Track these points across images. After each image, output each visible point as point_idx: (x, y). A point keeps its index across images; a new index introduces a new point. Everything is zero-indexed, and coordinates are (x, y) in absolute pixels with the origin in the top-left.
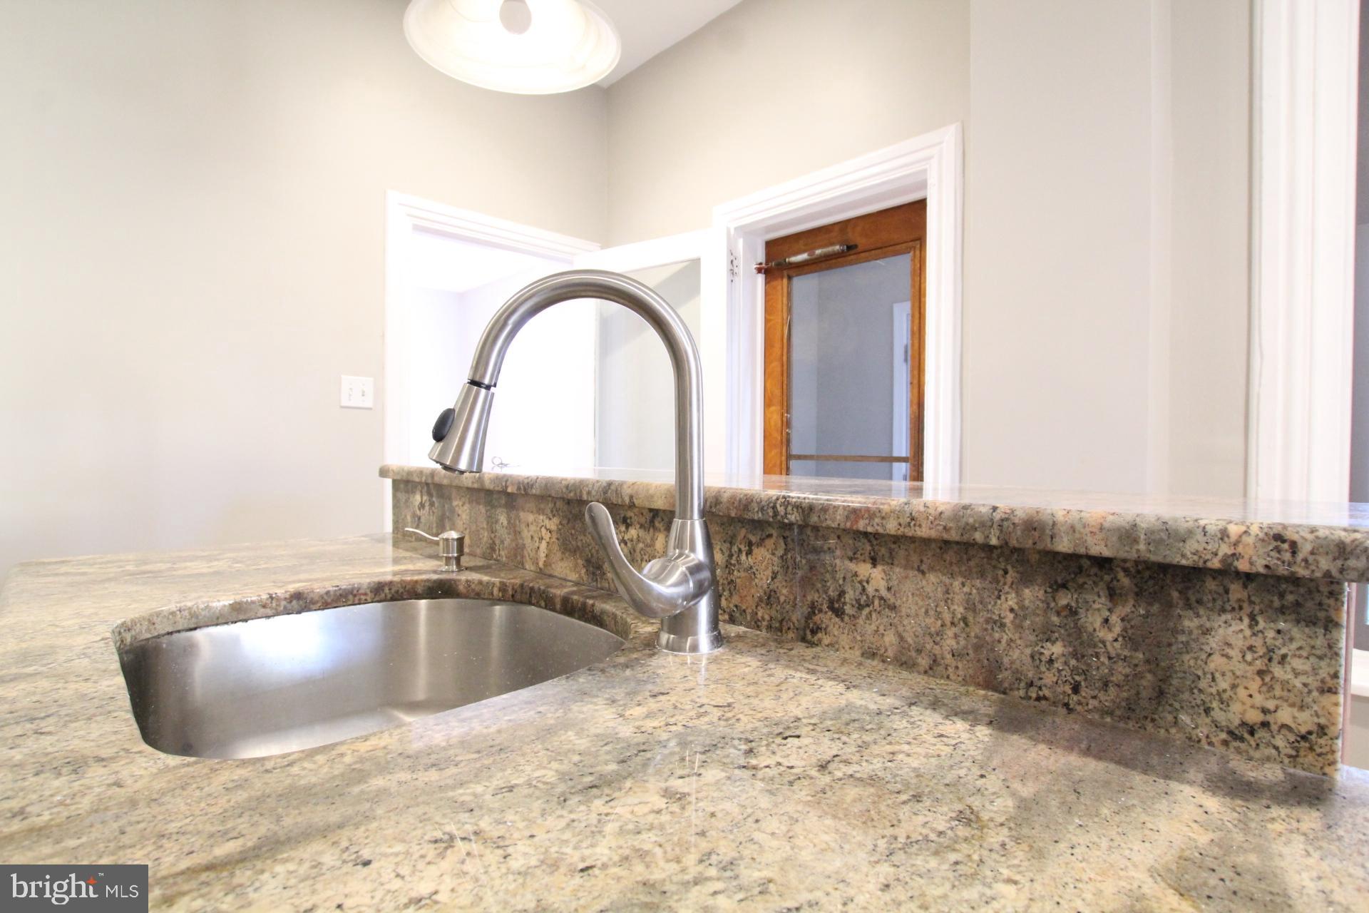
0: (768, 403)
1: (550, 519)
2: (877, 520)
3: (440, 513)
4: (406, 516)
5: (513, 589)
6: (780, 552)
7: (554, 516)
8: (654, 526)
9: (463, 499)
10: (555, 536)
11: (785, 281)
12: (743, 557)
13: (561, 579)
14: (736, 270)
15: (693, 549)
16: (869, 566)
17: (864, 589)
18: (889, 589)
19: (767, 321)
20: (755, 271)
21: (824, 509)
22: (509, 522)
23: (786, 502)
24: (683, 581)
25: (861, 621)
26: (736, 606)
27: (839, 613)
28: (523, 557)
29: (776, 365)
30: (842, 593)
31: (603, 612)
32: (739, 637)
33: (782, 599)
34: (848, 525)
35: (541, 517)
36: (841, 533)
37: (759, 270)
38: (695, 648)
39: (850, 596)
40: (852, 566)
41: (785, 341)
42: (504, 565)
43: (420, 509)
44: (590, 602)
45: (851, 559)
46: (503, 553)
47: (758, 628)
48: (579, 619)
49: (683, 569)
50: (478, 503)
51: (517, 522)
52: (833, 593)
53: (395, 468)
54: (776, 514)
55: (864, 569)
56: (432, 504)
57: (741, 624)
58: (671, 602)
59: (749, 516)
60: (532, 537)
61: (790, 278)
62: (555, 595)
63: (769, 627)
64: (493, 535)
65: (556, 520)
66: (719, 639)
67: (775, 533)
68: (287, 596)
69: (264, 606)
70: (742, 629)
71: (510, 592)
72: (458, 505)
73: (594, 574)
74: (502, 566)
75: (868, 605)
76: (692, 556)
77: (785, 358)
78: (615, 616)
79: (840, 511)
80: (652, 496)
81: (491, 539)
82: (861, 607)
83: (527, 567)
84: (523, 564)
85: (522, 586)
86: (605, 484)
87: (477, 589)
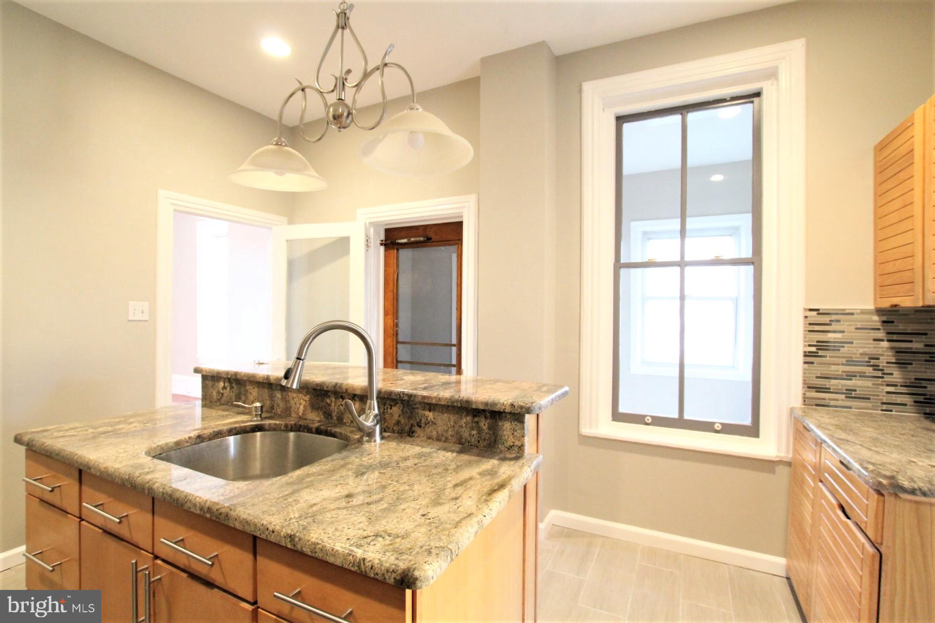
0: (386, 314)
1: (305, 396)
2: (430, 399)
3: (237, 392)
4: (212, 393)
5: (291, 426)
6: (401, 408)
7: (307, 394)
8: (354, 400)
9: (253, 386)
10: (308, 403)
11: (395, 251)
12: (389, 410)
13: (311, 420)
14: (369, 244)
15: (374, 410)
16: (428, 412)
17: (427, 419)
18: (434, 419)
19: (385, 271)
20: (379, 245)
21: (415, 396)
22: (282, 397)
23: (403, 393)
24: (373, 420)
25: (426, 429)
26: (386, 426)
27: (420, 426)
28: (290, 411)
29: (390, 294)
30: (421, 420)
31: (335, 432)
32: (389, 437)
33: (402, 423)
34: (422, 401)
35: (301, 395)
36: (420, 403)
37: (382, 244)
38: (375, 441)
39: (423, 421)
40: (424, 412)
41: (395, 282)
42: (280, 415)
43: (223, 390)
44: (329, 429)
45: (423, 410)
46: (278, 410)
47: (394, 433)
48: (324, 435)
49: (372, 417)
50: (264, 388)
51: (287, 397)
52: (418, 421)
53: (207, 370)
54: (400, 397)
55: (427, 413)
56: (232, 388)
57: (388, 432)
58: (370, 428)
59: (392, 397)
60: (295, 403)
61: (398, 250)
62: (312, 428)
63: (398, 432)
64: (272, 402)
65: (308, 396)
66: (382, 438)
67: (400, 402)
68: (196, 437)
69: (187, 442)
70: (389, 434)
71: (290, 427)
72: (250, 389)
73: (327, 418)
74: (280, 417)
75: (428, 424)
76: (374, 412)
77: (395, 291)
78: (341, 433)
79: (420, 397)
80: (355, 390)
81: (271, 404)
82: (426, 424)
83: (293, 415)
84: (290, 415)
85: (295, 424)
86: (334, 384)
87: (274, 427)
